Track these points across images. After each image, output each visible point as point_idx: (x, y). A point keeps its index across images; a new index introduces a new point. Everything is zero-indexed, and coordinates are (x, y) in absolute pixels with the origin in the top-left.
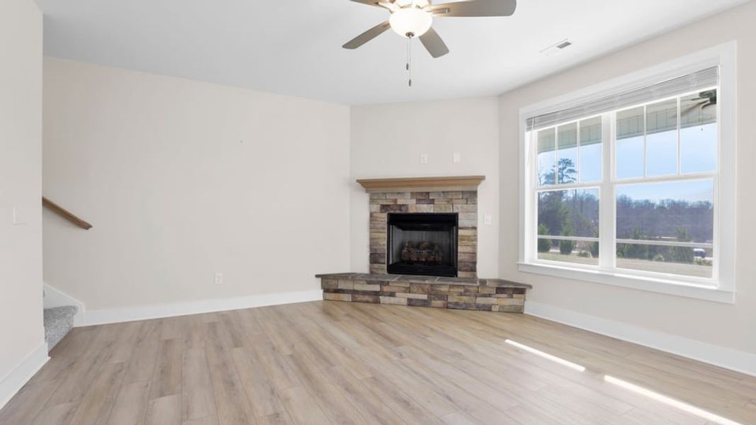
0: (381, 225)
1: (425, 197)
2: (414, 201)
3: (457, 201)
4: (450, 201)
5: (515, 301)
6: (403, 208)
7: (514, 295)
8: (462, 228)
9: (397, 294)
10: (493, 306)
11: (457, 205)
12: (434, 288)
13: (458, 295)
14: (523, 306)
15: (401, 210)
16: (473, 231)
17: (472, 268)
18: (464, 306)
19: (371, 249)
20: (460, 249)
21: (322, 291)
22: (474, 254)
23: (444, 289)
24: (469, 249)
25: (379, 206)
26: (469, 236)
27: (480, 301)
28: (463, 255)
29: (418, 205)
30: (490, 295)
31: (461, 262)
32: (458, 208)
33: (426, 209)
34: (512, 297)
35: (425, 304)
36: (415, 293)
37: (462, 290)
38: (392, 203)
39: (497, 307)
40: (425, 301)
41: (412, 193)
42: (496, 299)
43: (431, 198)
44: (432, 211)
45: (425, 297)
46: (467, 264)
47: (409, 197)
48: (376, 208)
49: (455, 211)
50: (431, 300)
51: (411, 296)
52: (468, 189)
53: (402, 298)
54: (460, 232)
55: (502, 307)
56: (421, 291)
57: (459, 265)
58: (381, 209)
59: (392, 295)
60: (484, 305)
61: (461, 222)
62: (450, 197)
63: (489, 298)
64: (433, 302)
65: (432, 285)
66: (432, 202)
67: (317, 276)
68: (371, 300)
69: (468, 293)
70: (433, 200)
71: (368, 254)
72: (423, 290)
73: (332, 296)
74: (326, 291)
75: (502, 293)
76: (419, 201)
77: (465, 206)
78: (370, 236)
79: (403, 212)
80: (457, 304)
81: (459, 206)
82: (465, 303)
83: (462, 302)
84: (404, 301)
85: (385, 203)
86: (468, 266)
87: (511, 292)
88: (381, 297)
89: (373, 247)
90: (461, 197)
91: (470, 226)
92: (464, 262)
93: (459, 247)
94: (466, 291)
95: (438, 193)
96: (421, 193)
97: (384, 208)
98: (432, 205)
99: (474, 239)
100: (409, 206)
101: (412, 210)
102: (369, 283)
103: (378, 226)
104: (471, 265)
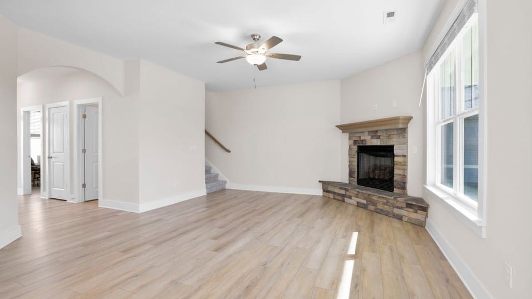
0: (354, 153)
1: (375, 134)
2: (370, 137)
3: (393, 136)
4: (389, 136)
5: (419, 216)
6: (364, 142)
7: (419, 211)
8: (397, 156)
9: (352, 198)
10: (404, 217)
11: (394, 139)
12: (371, 197)
13: (383, 204)
14: (425, 222)
15: (363, 143)
16: (404, 158)
17: (403, 187)
18: (386, 212)
19: (349, 168)
20: (396, 172)
21: (322, 191)
22: (404, 177)
23: (375, 198)
24: (401, 172)
25: (352, 141)
26: (400, 162)
27: (396, 211)
28: (397, 176)
29: (373, 140)
30: (401, 208)
31: (396, 181)
32: (394, 141)
33: (376, 142)
34: (417, 213)
35: (365, 207)
36: (360, 198)
37: (385, 201)
38: (359, 139)
39: (407, 218)
40: (365, 204)
41: (369, 131)
42: (405, 212)
43: (379, 134)
44: (379, 144)
45: (365, 202)
46: (400, 183)
47: (367, 134)
48: (351, 142)
49: (392, 144)
50: (368, 205)
51: (359, 200)
52: (400, 126)
53: (354, 201)
54: (396, 159)
55: (409, 219)
56: (363, 198)
57: (395, 184)
58: (354, 143)
59: (350, 198)
60: (398, 215)
61: (396, 152)
62: (389, 133)
63: (401, 210)
64: (370, 206)
65: (369, 195)
66: (379, 137)
67: (319, 182)
68: (341, 199)
69: (388, 204)
70: (380, 136)
71: (348, 171)
72: (364, 197)
73: (326, 194)
74: (324, 191)
75: (411, 208)
76: (372, 137)
77: (398, 139)
78: (349, 159)
79: (364, 145)
80: (382, 210)
81: (395, 139)
82: (387, 211)
83: (385, 210)
84: (355, 203)
85: (355, 139)
86: (400, 185)
87: (417, 209)
88: (345, 198)
89: (350, 167)
90: (396, 133)
91: (402, 155)
92: (398, 182)
93: (395, 170)
94: (388, 202)
95: (383, 131)
96: (373, 131)
97: (355, 142)
98: (379, 140)
99: (405, 164)
100: (367, 140)
101: (369, 144)
102: (341, 188)
103: (352, 154)
104: (402, 184)
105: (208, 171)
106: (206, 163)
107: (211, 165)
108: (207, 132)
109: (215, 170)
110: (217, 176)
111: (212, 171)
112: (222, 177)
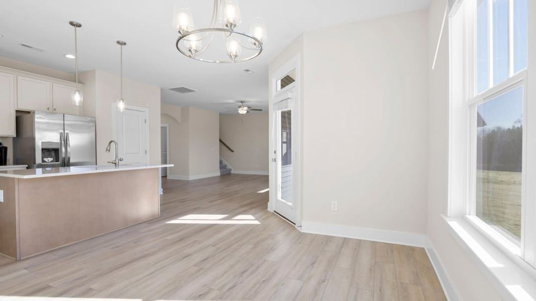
105: (221, 163)
106: (220, 158)
107: (223, 159)
108: (220, 140)
109: (225, 162)
110: (226, 166)
111: (223, 163)
112: (229, 167)
